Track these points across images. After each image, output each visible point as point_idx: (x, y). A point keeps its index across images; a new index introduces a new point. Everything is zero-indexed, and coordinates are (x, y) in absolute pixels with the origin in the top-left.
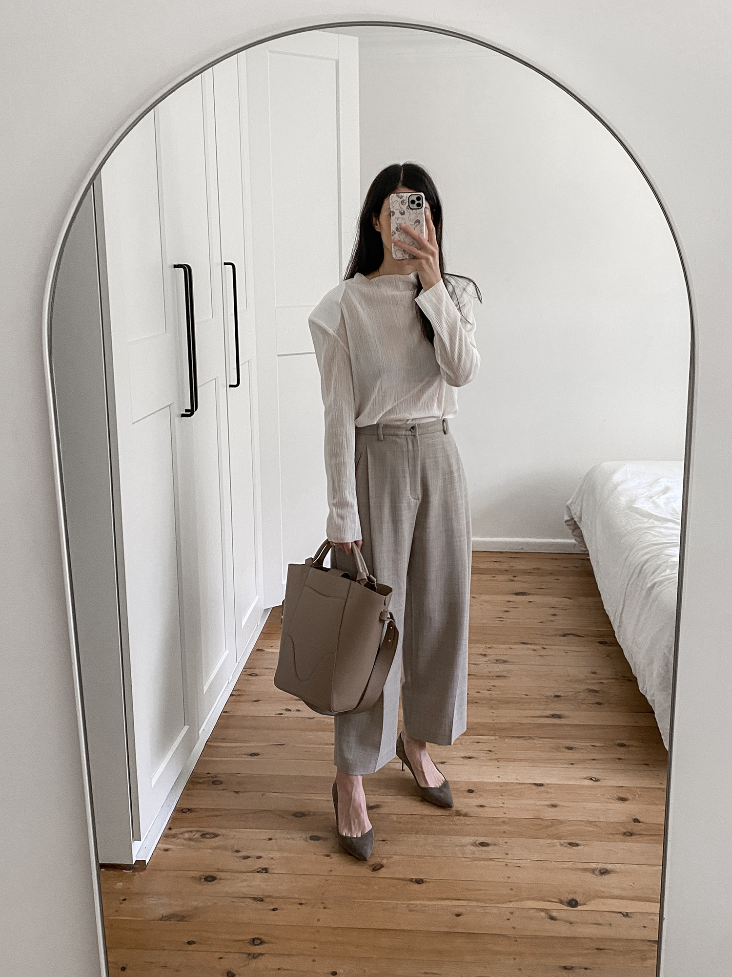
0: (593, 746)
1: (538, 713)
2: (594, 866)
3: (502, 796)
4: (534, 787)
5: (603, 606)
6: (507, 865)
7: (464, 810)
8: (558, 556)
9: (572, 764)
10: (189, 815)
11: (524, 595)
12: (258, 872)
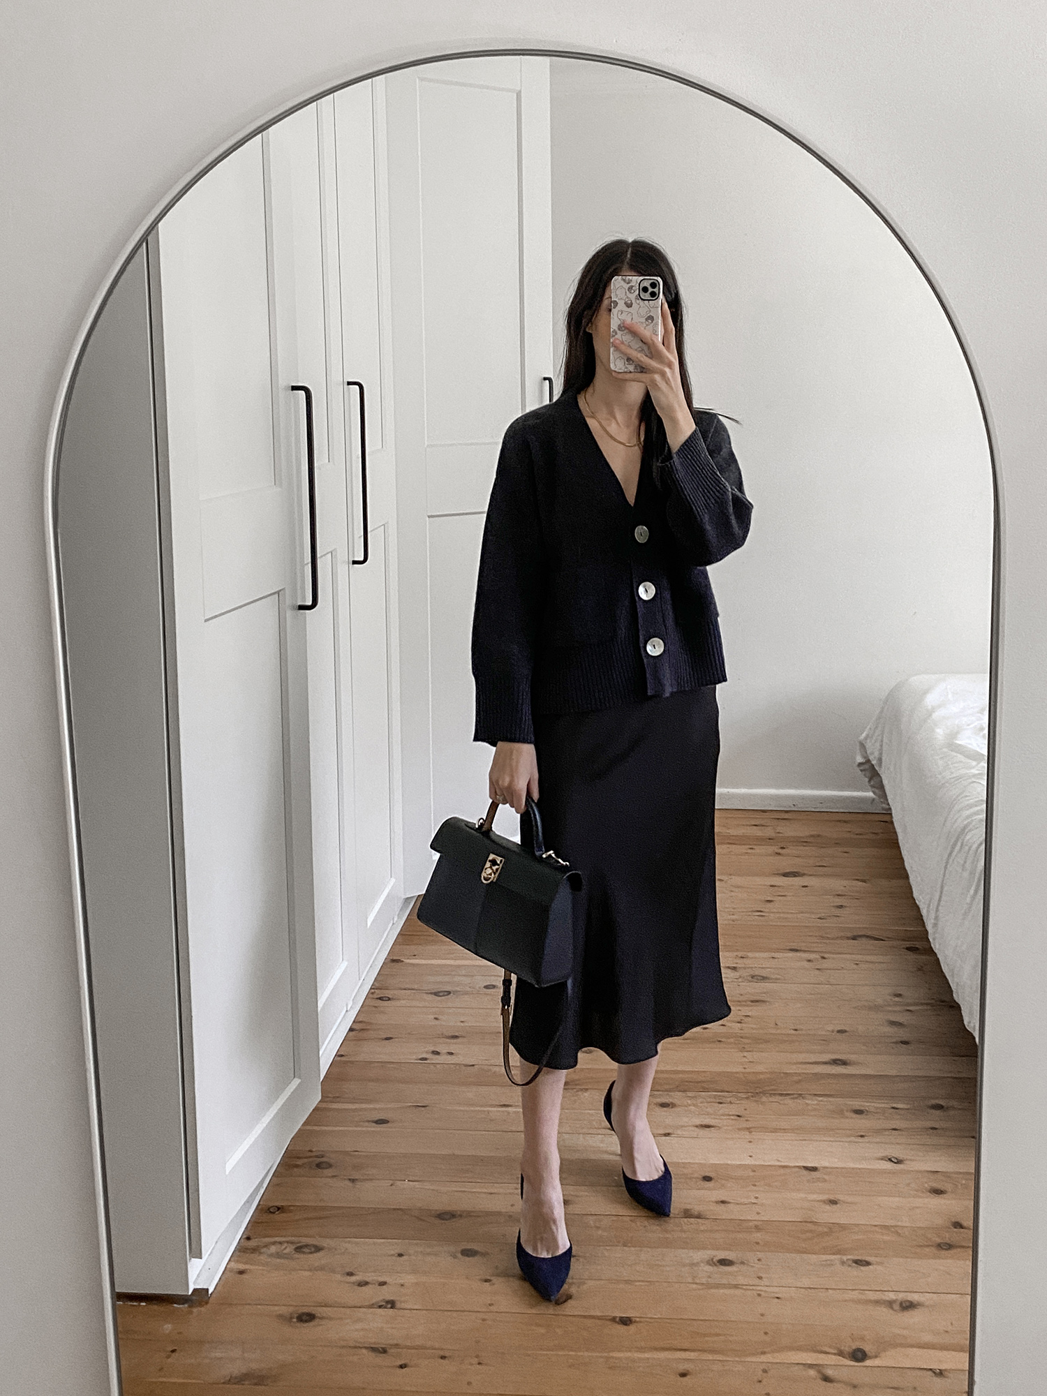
0: (893, 1108)
1: (813, 1058)
2: (892, 1296)
3: (755, 1185)
4: (805, 1172)
5: (912, 892)
6: (759, 1295)
7: (696, 1208)
8: (848, 817)
9: (862, 1136)
10: (278, 1217)
11: (795, 876)
12: (380, 1307)
